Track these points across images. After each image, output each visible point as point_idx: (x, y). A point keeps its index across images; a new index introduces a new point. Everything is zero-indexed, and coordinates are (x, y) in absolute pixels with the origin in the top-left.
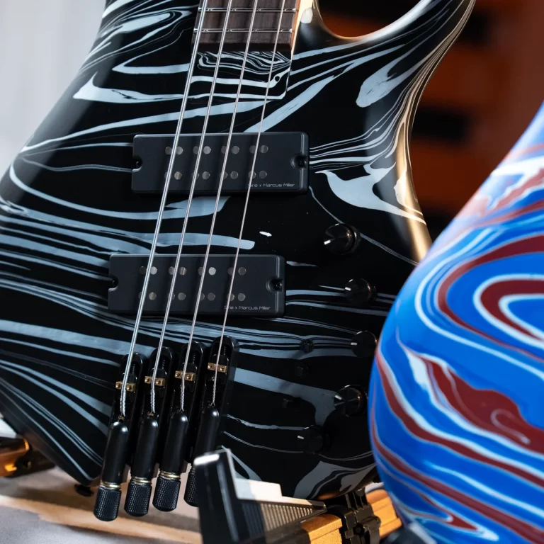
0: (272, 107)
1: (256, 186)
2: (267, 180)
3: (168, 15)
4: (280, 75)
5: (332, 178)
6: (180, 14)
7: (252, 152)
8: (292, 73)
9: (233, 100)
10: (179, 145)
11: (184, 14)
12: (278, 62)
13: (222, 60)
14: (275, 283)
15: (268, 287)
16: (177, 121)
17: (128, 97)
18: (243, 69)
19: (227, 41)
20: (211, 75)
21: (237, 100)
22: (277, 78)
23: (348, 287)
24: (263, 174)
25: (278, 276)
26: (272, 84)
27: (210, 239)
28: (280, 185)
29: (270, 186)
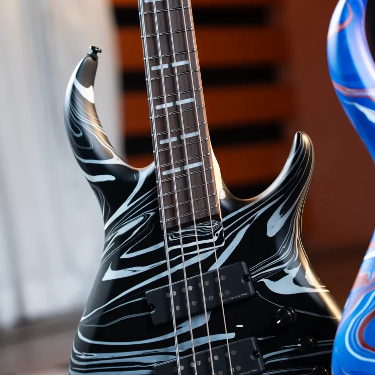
0: (220, 251)
1: (225, 300)
2: (231, 295)
3: (142, 218)
4: (218, 232)
5: (268, 283)
6: (150, 215)
7: (217, 282)
8: (225, 229)
9: (196, 254)
10: (173, 290)
11: (152, 214)
12: (215, 225)
13: (183, 234)
14: (255, 353)
15: (252, 357)
16: (168, 276)
17: (135, 271)
18: (196, 235)
19: (182, 223)
20: (179, 244)
21: (199, 254)
22: (217, 235)
23: (299, 344)
24: (228, 292)
25: (256, 349)
26: (215, 238)
27: (209, 339)
28: (239, 296)
29: (234, 298)
